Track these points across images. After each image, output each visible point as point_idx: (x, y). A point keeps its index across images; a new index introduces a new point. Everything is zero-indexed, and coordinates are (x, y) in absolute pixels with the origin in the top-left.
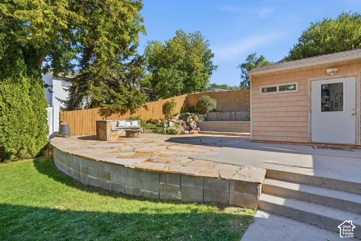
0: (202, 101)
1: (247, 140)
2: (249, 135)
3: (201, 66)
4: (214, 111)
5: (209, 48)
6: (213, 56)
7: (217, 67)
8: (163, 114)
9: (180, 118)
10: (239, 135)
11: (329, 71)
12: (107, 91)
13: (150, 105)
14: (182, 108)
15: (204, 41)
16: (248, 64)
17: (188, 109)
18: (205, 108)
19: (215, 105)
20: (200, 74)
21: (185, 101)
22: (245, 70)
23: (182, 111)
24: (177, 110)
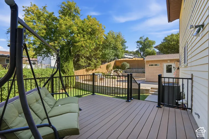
0: (124, 65)
1: (144, 81)
2: (145, 79)
3: (121, 47)
4: (128, 68)
5: (124, 39)
6: (126, 42)
7: (128, 47)
8: (107, 69)
9: (114, 72)
10: (140, 79)
11: (168, 61)
12: (86, 61)
13: (102, 66)
14: (113, 67)
15: (122, 36)
16: (140, 41)
17: (116, 67)
18: (125, 68)
19: (129, 66)
20: (120, 51)
21: (114, 63)
22: (139, 44)
23: (114, 68)
24: (111, 68)
